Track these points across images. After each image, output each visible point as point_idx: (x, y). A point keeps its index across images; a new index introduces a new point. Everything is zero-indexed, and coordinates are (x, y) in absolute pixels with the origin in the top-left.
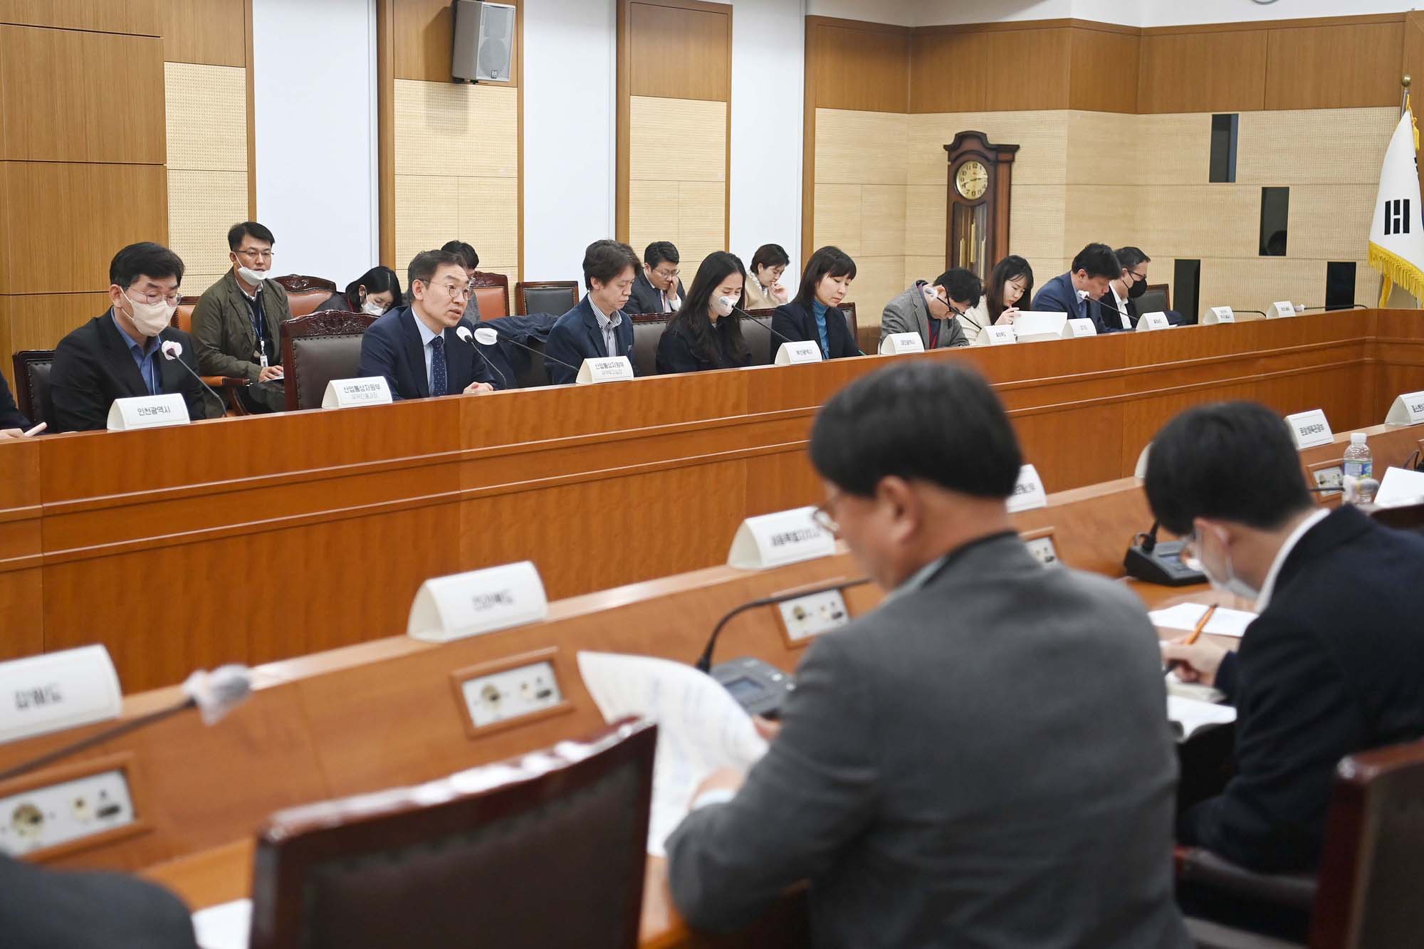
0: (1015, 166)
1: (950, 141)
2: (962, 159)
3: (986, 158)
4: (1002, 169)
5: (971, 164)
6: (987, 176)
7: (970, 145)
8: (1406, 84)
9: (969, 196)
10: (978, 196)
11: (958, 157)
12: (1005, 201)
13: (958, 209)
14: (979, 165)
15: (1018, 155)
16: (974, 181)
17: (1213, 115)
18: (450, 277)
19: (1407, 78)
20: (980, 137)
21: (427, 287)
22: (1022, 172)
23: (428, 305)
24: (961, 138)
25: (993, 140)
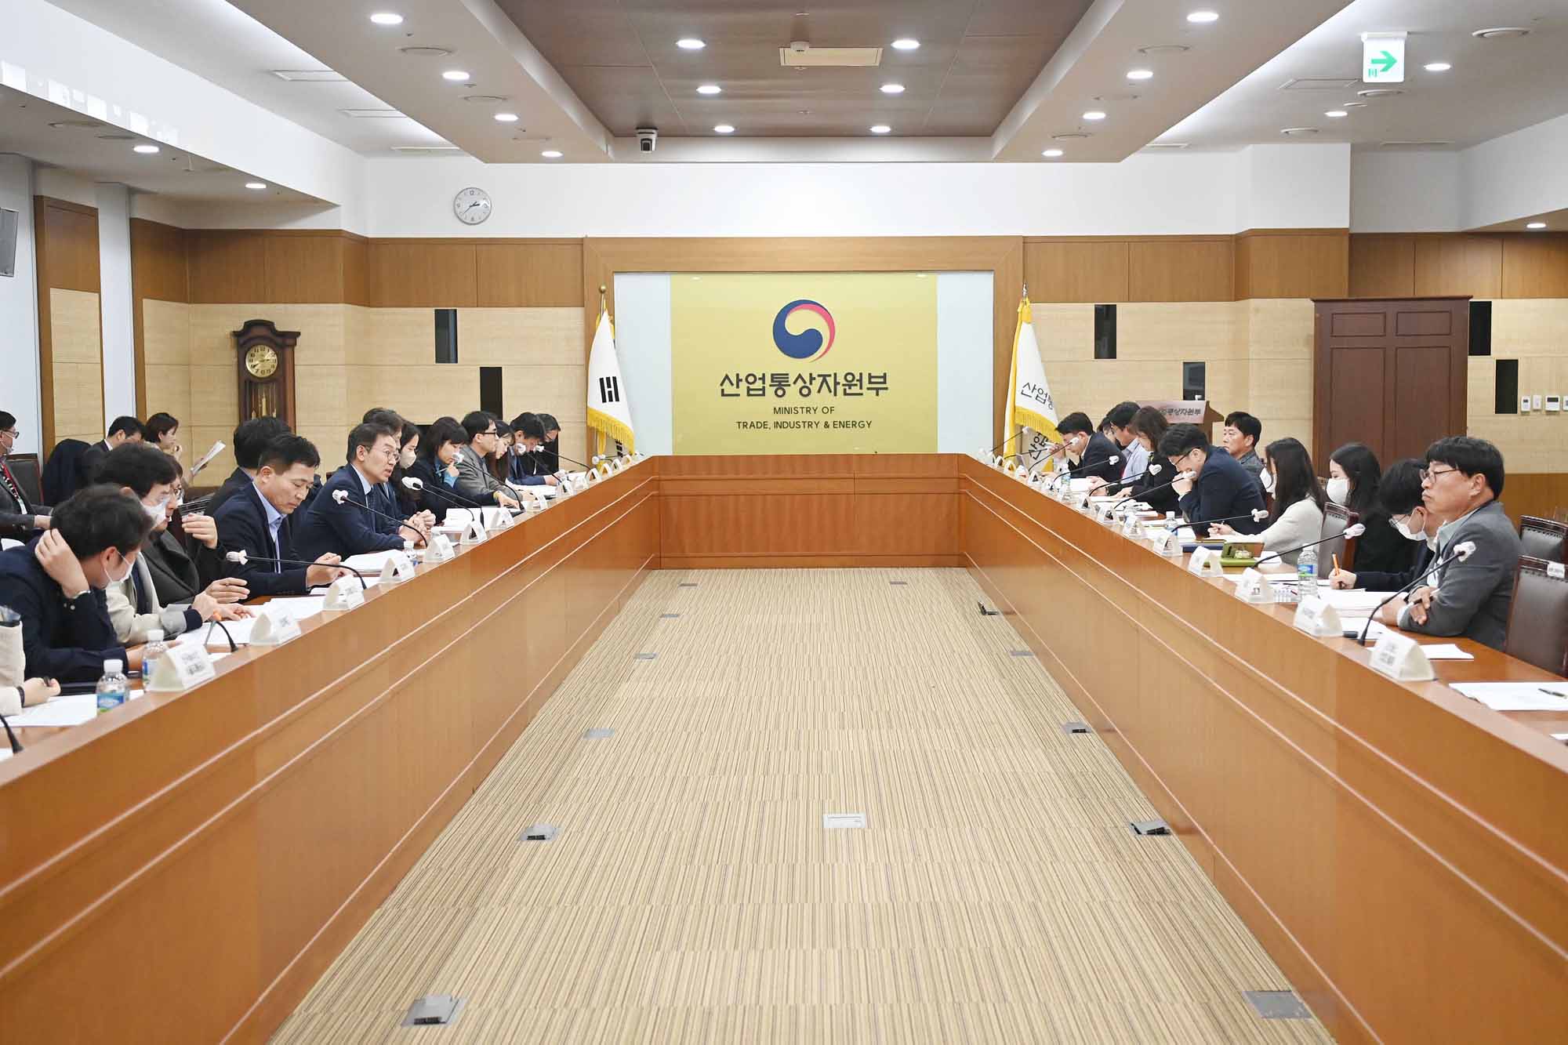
0: (297, 348)
1: (240, 327)
2: (252, 342)
3: (276, 344)
4: (288, 351)
5: (259, 348)
6: (276, 358)
7: (258, 331)
8: (602, 292)
9: (259, 375)
10: (267, 375)
11: (245, 343)
12: (291, 377)
13: (248, 386)
14: (267, 348)
15: (299, 340)
16: (262, 362)
17: (436, 311)
18: (386, 445)
19: (603, 288)
20: (269, 325)
21: (369, 451)
22: (302, 354)
23: (369, 465)
24: (250, 325)
25: (279, 328)
